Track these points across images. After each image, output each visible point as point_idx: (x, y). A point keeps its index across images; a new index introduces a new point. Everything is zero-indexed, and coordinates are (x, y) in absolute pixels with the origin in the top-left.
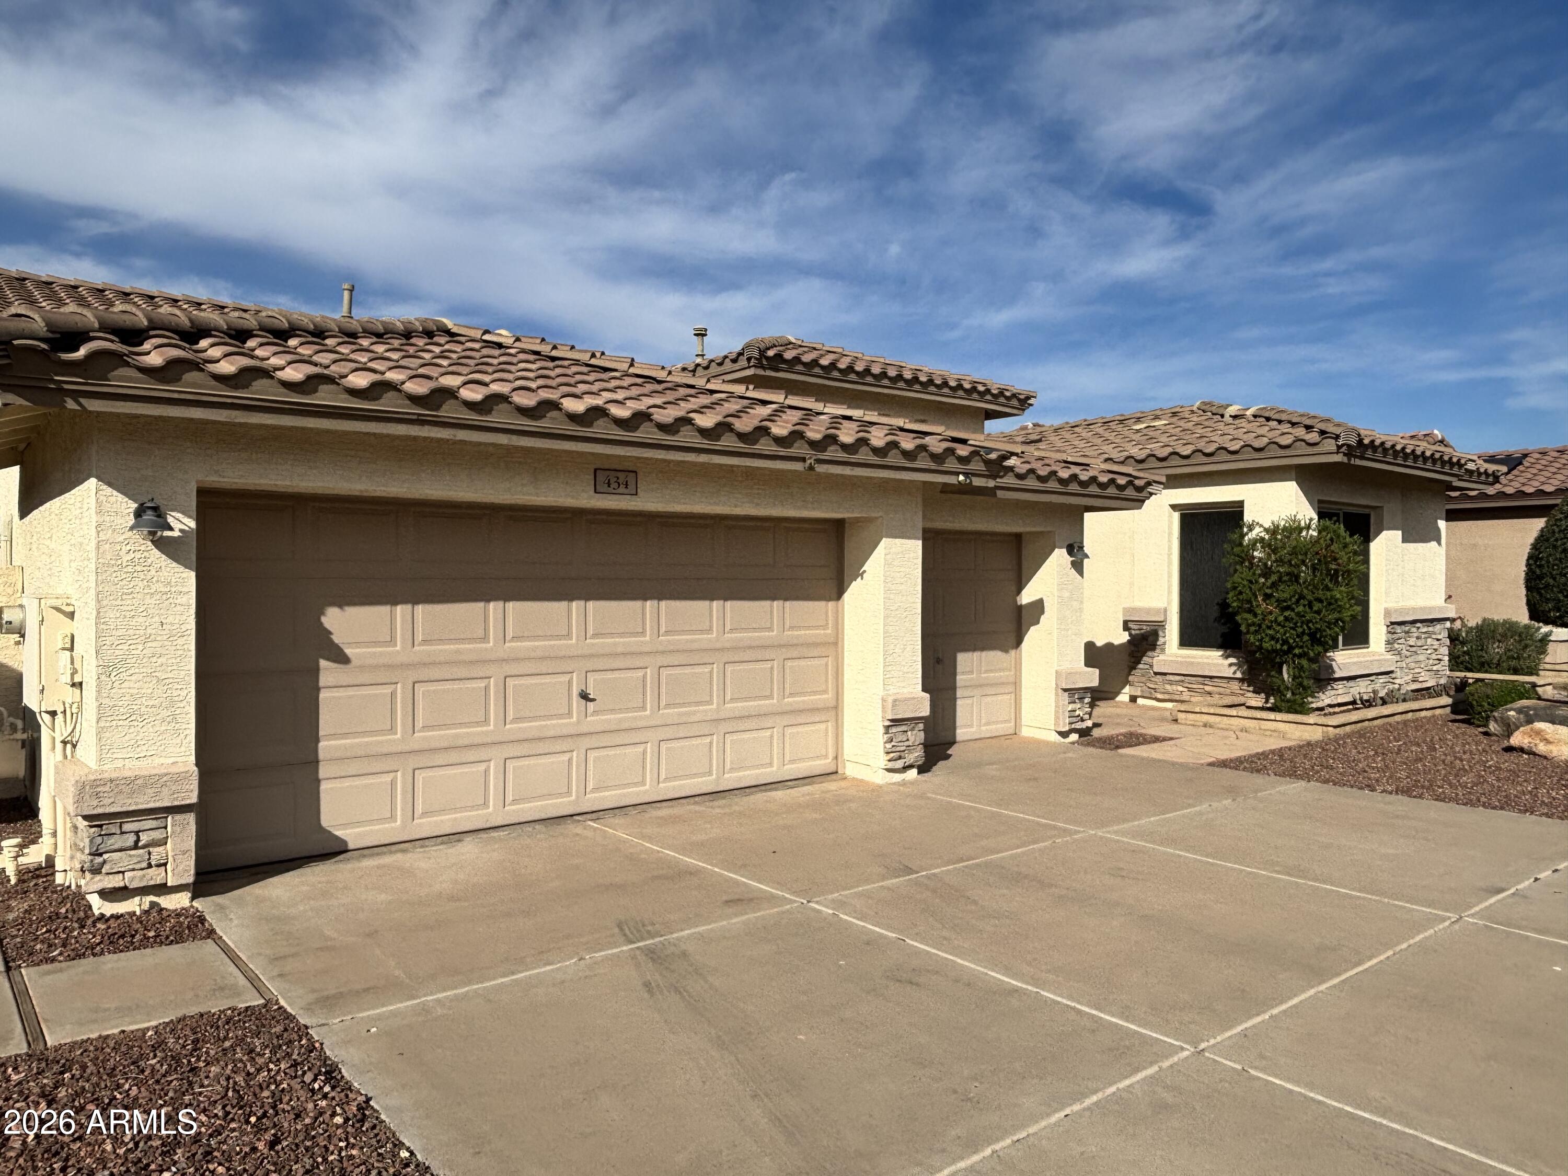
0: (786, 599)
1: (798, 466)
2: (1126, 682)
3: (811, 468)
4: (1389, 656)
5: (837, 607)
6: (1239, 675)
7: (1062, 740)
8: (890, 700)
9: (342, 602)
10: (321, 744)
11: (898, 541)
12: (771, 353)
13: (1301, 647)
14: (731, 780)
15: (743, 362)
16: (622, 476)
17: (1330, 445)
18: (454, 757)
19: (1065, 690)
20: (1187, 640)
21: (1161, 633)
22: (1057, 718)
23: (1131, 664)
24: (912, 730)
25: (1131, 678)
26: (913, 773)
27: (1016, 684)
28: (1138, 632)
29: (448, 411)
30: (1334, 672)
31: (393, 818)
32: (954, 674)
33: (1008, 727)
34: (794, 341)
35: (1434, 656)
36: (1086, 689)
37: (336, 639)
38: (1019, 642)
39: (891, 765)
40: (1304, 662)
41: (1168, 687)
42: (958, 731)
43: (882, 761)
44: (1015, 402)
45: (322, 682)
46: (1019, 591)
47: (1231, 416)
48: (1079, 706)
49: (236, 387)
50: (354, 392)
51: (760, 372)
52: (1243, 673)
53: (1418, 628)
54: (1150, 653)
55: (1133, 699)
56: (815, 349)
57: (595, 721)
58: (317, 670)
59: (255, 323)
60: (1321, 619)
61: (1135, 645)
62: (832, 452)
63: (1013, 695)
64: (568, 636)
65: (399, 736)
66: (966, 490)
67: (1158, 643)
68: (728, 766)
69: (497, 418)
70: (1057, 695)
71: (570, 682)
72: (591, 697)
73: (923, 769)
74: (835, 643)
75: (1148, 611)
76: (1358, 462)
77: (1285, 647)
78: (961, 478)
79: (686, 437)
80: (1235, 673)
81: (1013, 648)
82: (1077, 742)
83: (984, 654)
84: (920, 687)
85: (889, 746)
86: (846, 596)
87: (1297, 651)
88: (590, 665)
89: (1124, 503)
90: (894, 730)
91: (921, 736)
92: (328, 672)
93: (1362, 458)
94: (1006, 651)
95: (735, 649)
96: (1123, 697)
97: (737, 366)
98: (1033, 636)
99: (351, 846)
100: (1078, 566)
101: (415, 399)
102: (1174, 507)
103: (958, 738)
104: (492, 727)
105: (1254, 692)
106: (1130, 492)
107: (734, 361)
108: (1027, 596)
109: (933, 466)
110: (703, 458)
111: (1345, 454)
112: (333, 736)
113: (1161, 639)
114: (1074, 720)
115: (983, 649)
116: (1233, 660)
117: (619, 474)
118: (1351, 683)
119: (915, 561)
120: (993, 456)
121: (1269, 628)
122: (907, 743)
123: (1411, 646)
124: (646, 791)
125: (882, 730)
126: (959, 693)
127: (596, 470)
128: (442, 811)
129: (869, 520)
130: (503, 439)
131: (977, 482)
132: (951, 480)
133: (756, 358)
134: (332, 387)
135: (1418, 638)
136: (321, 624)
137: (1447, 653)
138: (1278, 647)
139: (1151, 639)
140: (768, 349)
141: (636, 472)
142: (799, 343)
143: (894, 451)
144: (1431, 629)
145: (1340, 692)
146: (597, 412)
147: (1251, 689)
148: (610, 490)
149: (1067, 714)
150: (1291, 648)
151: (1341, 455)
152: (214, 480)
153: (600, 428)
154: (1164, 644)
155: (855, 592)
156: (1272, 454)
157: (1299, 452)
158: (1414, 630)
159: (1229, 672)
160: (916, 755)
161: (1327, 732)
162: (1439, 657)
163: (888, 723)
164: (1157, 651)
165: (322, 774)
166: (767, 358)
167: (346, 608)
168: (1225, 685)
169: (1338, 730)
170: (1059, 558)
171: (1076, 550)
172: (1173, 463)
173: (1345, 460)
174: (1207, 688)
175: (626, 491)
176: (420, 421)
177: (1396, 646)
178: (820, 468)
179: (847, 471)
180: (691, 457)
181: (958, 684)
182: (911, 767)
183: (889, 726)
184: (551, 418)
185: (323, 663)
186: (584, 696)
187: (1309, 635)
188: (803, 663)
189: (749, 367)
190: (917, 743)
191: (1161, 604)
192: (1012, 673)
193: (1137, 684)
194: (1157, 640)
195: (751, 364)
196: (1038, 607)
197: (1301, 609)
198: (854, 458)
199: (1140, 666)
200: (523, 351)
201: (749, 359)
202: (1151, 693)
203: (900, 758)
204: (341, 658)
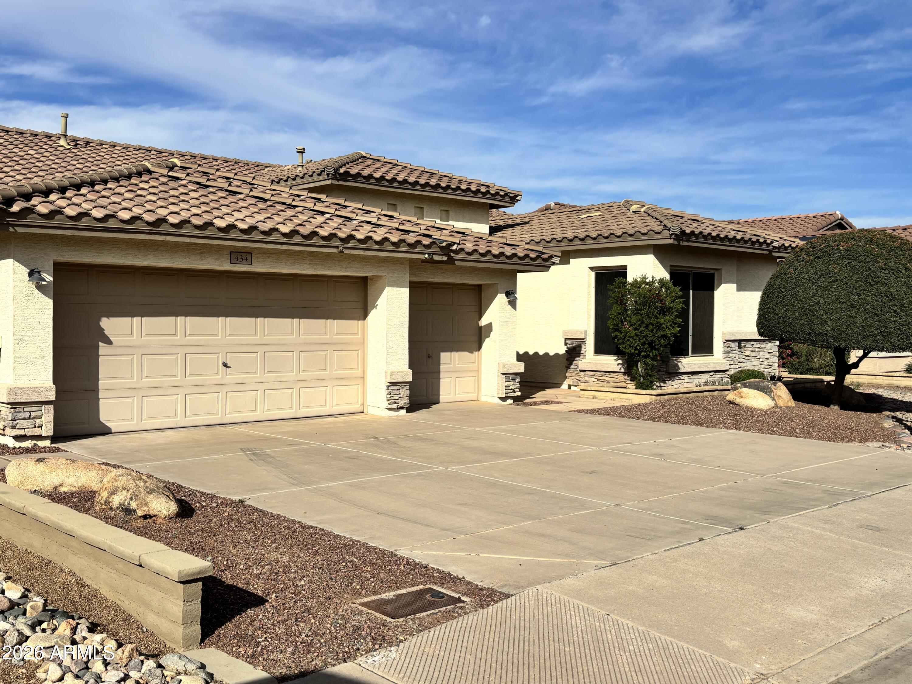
0: (334, 319)
1: (334, 251)
2: (566, 377)
3: (341, 251)
4: (725, 361)
5: (364, 324)
6: (623, 370)
7: (502, 403)
8: (389, 372)
9: (110, 315)
10: (100, 382)
11: (395, 289)
12: (342, 170)
13: (645, 352)
14: (303, 412)
15: (324, 176)
16: (244, 256)
17: (666, 234)
18: (160, 392)
19: (503, 374)
20: (599, 350)
21: (583, 346)
22: (498, 390)
23: (567, 365)
24: (403, 388)
25: (567, 374)
26: (404, 411)
27: (478, 371)
28: (571, 346)
29: (163, 228)
30: (679, 368)
31: (132, 419)
32: (439, 364)
33: (474, 396)
34: (365, 155)
35: (766, 363)
36: (516, 374)
37: (106, 332)
38: (479, 347)
39: (390, 406)
40: (648, 360)
41: (587, 379)
42: (441, 397)
43: (385, 404)
44: (507, 199)
45: (101, 353)
46: (480, 317)
47: (633, 212)
48: (512, 383)
49: (75, 221)
50: (124, 221)
51: (336, 182)
52: (625, 369)
53: (753, 345)
54: (577, 359)
55: (569, 387)
56: (378, 160)
57: (230, 377)
58: (98, 347)
59: (68, 183)
60: (653, 335)
61: (570, 354)
62: (352, 244)
63: (476, 377)
64: (217, 334)
65: (135, 380)
66: (431, 261)
67: (582, 352)
68: (301, 406)
69: (185, 230)
70: (498, 376)
71: (218, 358)
72: (228, 365)
73: (409, 410)
74: (363, 343)
75: (576, 332)
76: (686, 243)
77: (637, 352)
78: (427, 256)
79: (275, 237)
80: (620, 369)
81: (476, 351)
82: (511, 404)
83: (459, 354)
84: (408, 367)
85: (389, 396)
86: (369, 318)
87: (643, 354)
88: (229, 349)
89: (537, 268)
90: (392, 388)
91: (408, 392)
92: (103, 348)
93: (688, 241)
94: (472, 352)
95: (305, 344)
96: (565, 386)
97: (320, 178)
98: (487, 343)
99: (113, 431)
100: (513, 303)
101: (149, 223)
102: (592, 268)
103: (441, 401)
104: (179, 378)
105: (631, 380)
106: (539, 262)
107: (319, 175)
108: (483, 322)
109: (410, 250)
110: (284, 247)
111: (674, 239)
112: (105, 378)
113: (583, 349)
114: (509, 391)
115: (457, 350)
116: (620, 361)
117: (242, 254)
118: (695, 376)
119: (405, 299)
120: (444, 244)
121: (628, 340)
122: (399, 396)
123: (746, 356)
124: (258, 415)
125: (386, 388)
126: (442, 375)
127: (231, 252)
128: (155, 418)
129: (380, 277)
130: (187, 240)
131: (436, 258)
132: (421, 257)
133: (333, 175)
134: (114, 219)
135: (752, 351)
136: (100, 325)
137: (777, 361)
138: (633, 351)
139: (577, 349)
140: (341, 167)
141: (251, 253)
142: (368, 156)
143: (387, 243)
144: (762, 346)
145: (686, 381)
146: (232, 227)
147: (629, 378)
148: (237, 262)
149: (504, 387)
150: (640, 352)
151: (672, 240)
152: (60, 259)
153: (233, 234)
154: (585, 352)
155: (373, 315)
156: (638, 238)
157: (651, 238)
158: (750, 346)
159: (617, 369)
160: (404, 402)
161: (652, 399)
162: (771, 364)
163: (389, 384)
164: (581, 357)
165: (100, 396)
166: (340, 174)
167: (111, 319)
168: (616, 377)
169: (658, 398)
170: (501, 299)
171: (510, 294)
172: (588, 242)
173: (676, 242)
174: (607, 379)
175: (246, 263)
176: (151, 233)
177: (730, 355)
178: (346, 252)
179: (362, 253)
180: (279, 247)
181: (441, 370)
182: (401, 408)
183: (389, 386)
184: (210, 230)
185: (101, 344)
186: (225, 365)
187: (648, 344)
188: (343, 352)
189: (328, 179)
190: (405, 396)
191: (583, 328)
192: (476, 365)
193: (570, 378)
194: (581, 350)
195: (329, 178)
196: (489, 327)
197: (641, 329)
198: (365, 246)
199: (572, 367)
200: (191, 182)
201: (328, 175)
202: (578, 383)
203: (395, 403)
204: (109, 342)
